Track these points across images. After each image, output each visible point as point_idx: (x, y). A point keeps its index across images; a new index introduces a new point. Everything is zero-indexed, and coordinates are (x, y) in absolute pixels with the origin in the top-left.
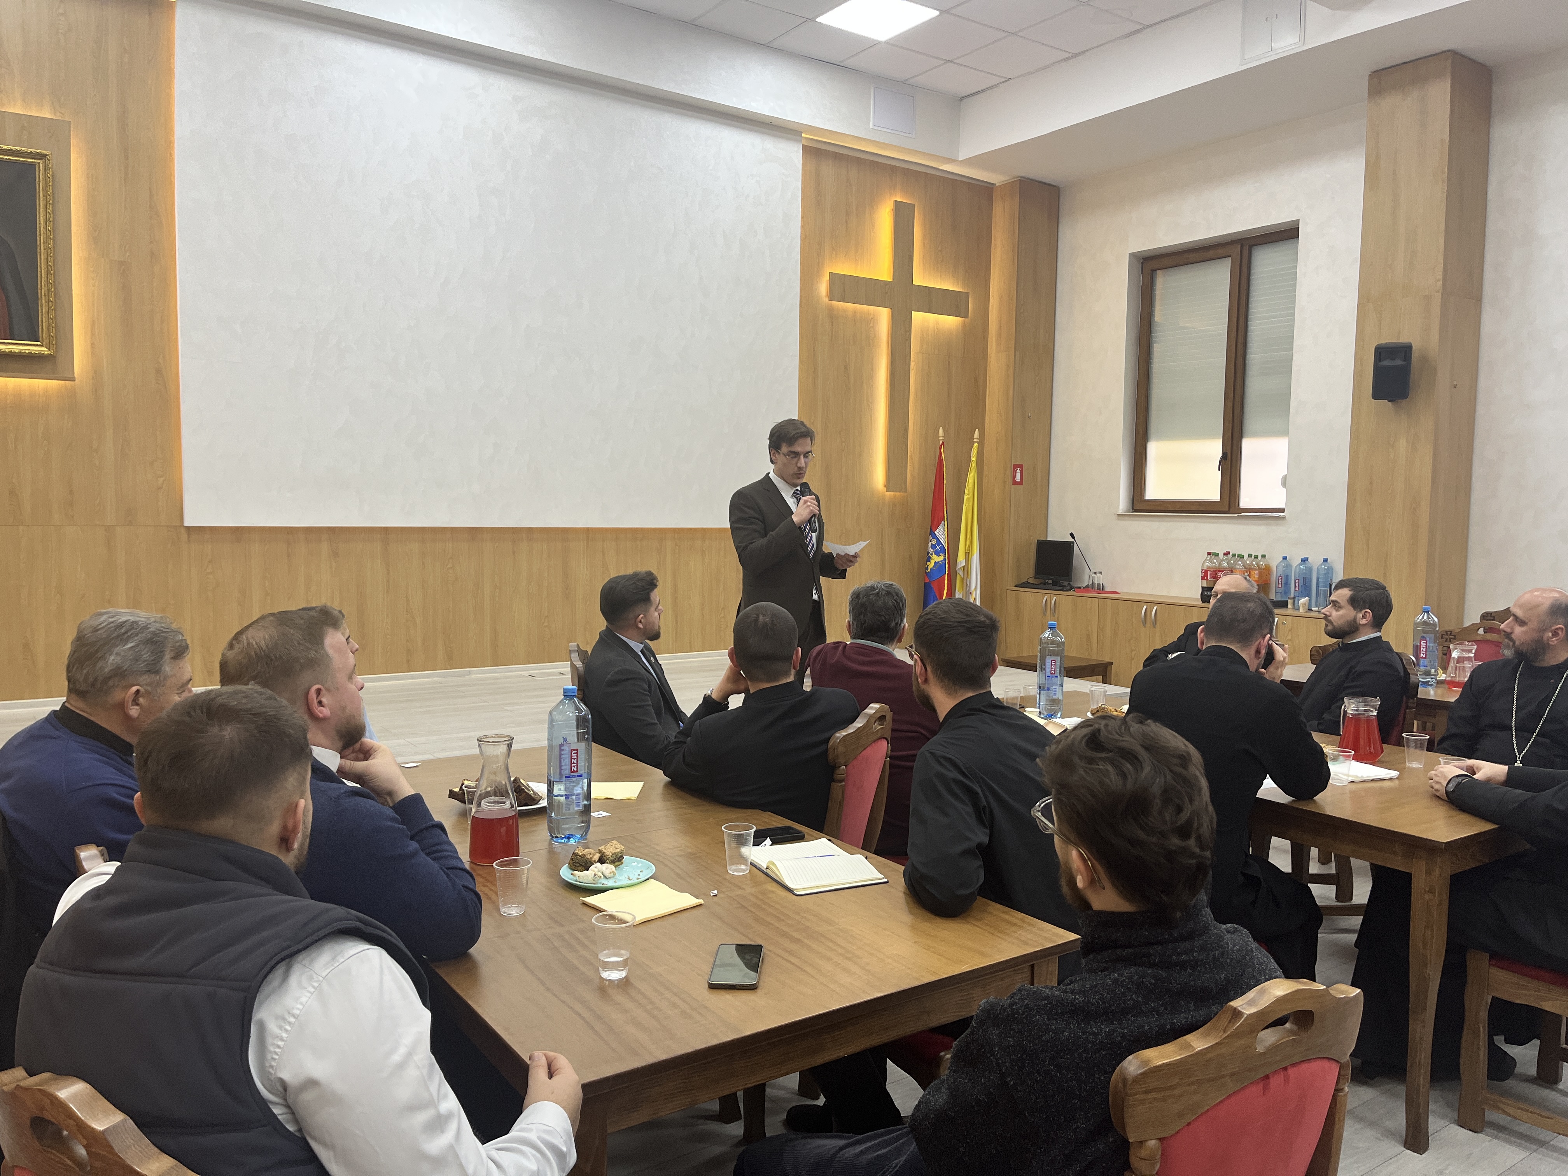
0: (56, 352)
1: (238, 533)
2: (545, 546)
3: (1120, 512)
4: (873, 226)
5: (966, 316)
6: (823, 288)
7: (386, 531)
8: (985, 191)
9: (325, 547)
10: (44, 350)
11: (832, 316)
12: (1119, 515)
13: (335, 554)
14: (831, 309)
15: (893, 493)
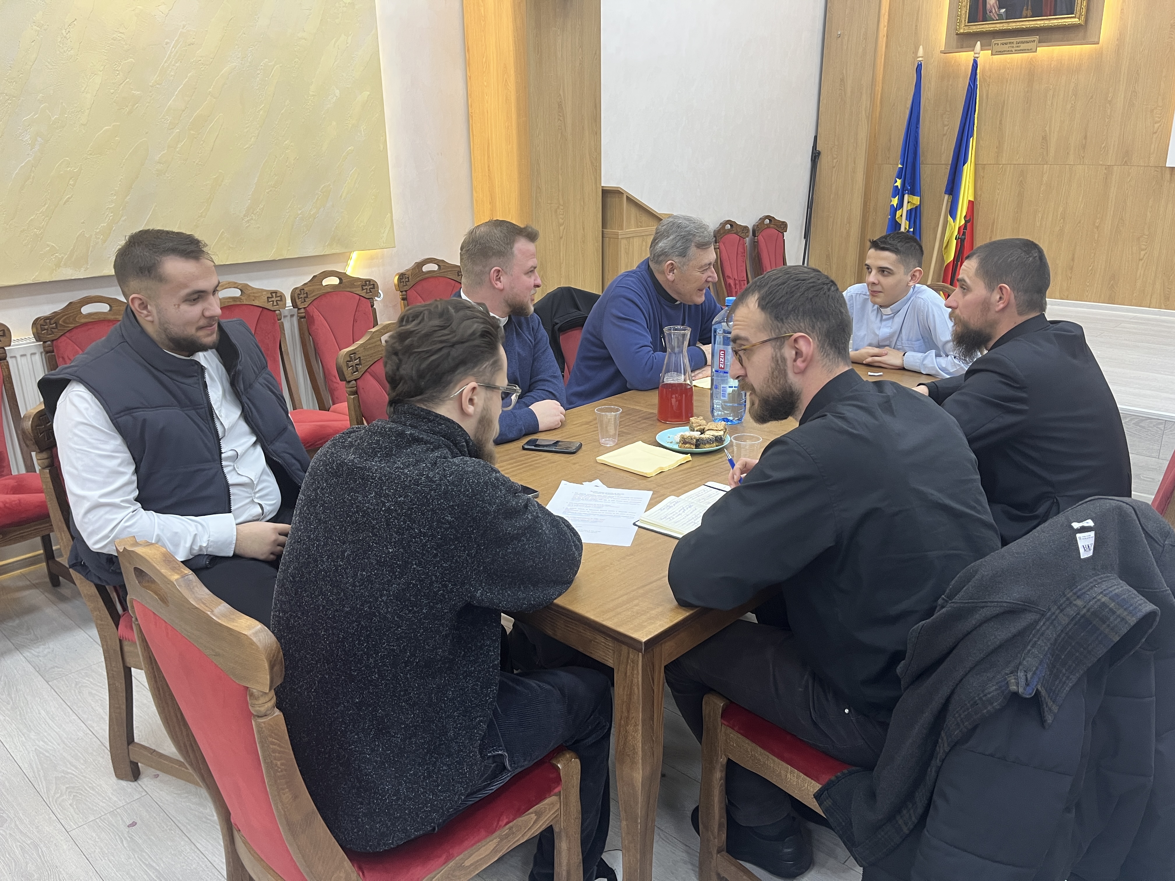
0: (1086, 21)
10: (1077, 21)
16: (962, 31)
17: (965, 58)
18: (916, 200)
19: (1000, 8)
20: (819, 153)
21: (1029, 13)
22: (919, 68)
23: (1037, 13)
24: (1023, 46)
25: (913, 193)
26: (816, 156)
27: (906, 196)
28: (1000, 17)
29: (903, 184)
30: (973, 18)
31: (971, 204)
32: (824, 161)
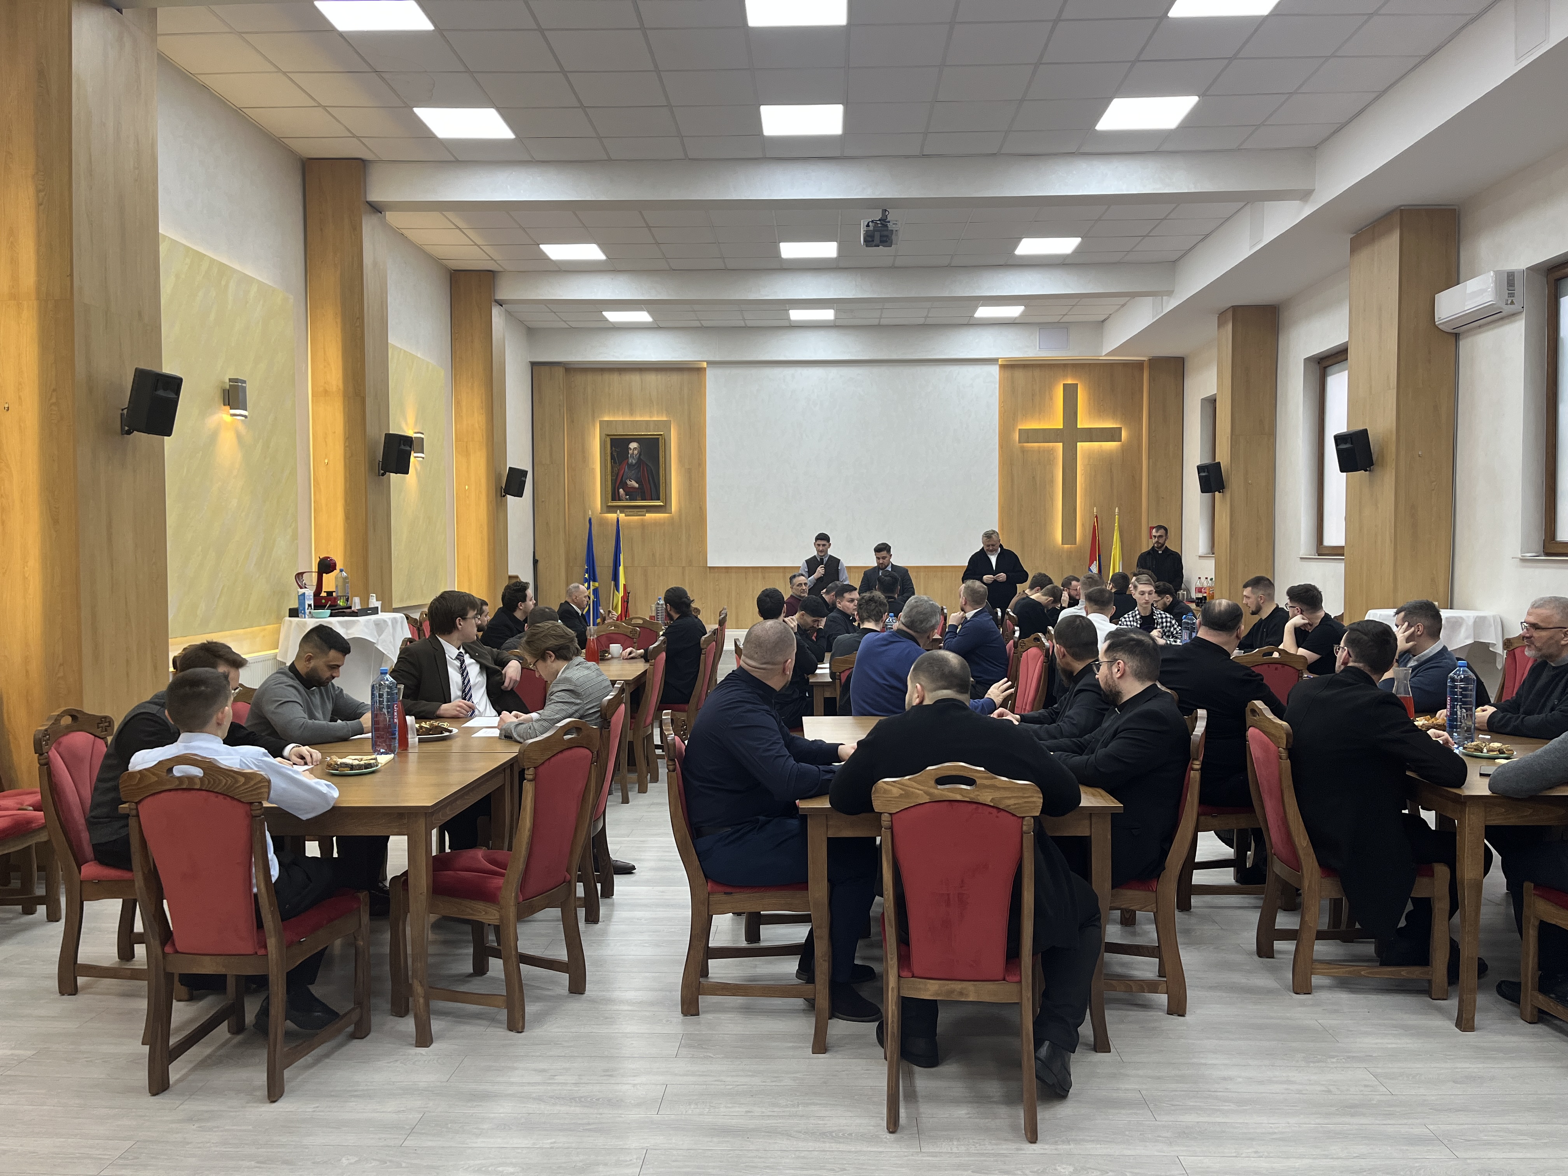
0: (666, 504)
1: (727, 569)
2: (857, 575)
3: (1200, 554)
4: (1051, 399)
5: (1120, 441)
6: (1016, 436)
7: (785, 568)
8: (1139, 365)
9: (760, 575)
10: (662, 504)
11: (1023, 451)
12: (1199, 556)
13: (764, 578)
14: (1022, 447)
15: (1069, 546)
17: (612, 516)
18: (597, 584)
19: (626, 495)
20: (538, 561)
21: (640, 499)
22: (590, 520)
23: (643, 499)
24: (639, 513)
25: (595, 580)
26: (535, 562)
27: (591, 583)
28: (627, 500)
29: (589, 576)
31: (624, 585)
32: (540, 565)
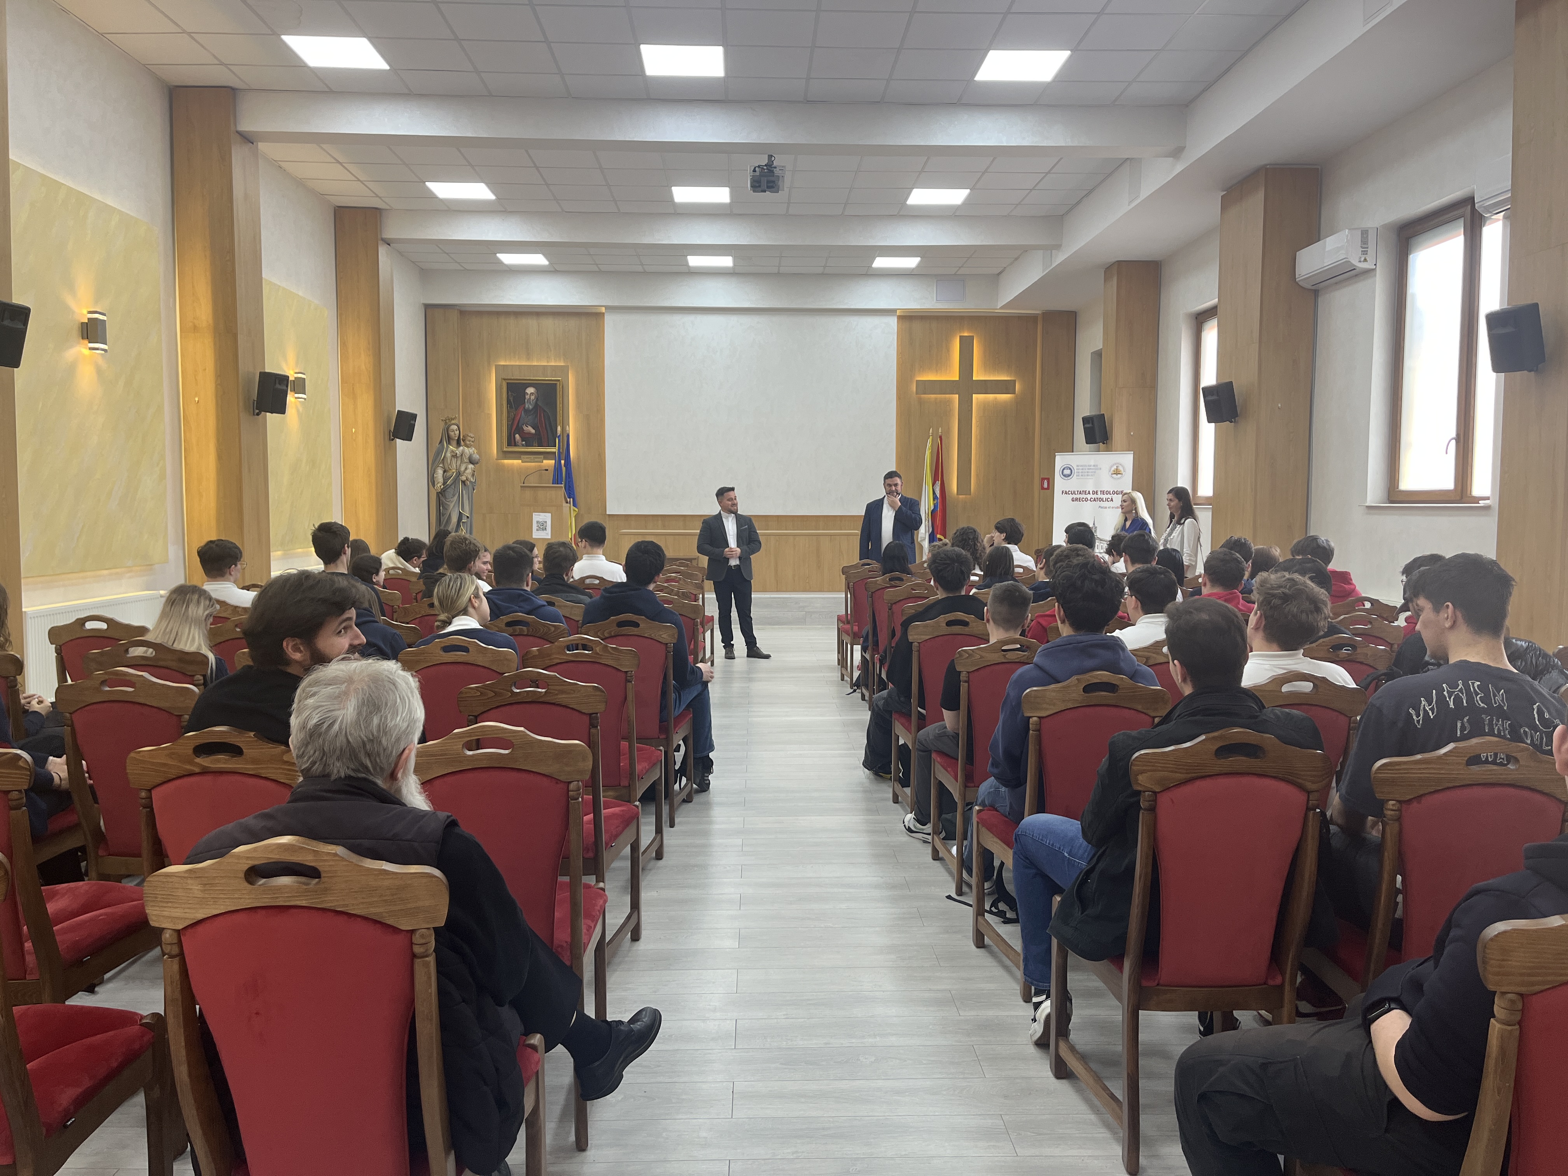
1: (627, 517)
4: (948, 351)
5: (1014, 393)
6: (914, 388)
8: (1033, 319)
11: (921, 402)
14: (919, 399)
15: (964, 496)
16: (505, 450)
17: (508, 462)
19: (522, 441)
21: (537, 445)
23: (540, 445)
24: (536, 460)
28: (523, 445)
30: (509, 444)
